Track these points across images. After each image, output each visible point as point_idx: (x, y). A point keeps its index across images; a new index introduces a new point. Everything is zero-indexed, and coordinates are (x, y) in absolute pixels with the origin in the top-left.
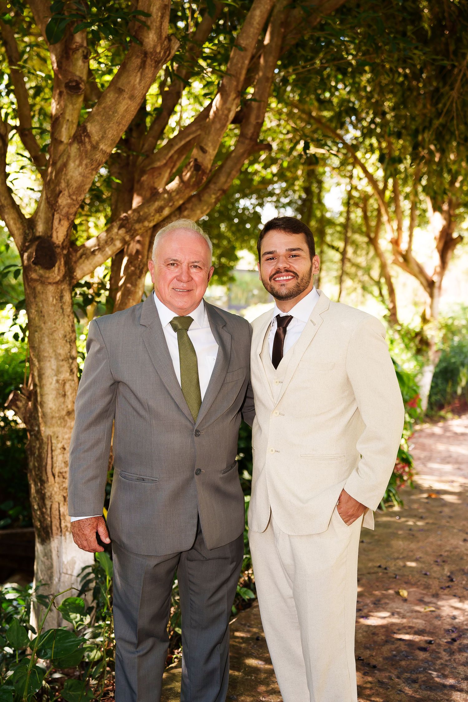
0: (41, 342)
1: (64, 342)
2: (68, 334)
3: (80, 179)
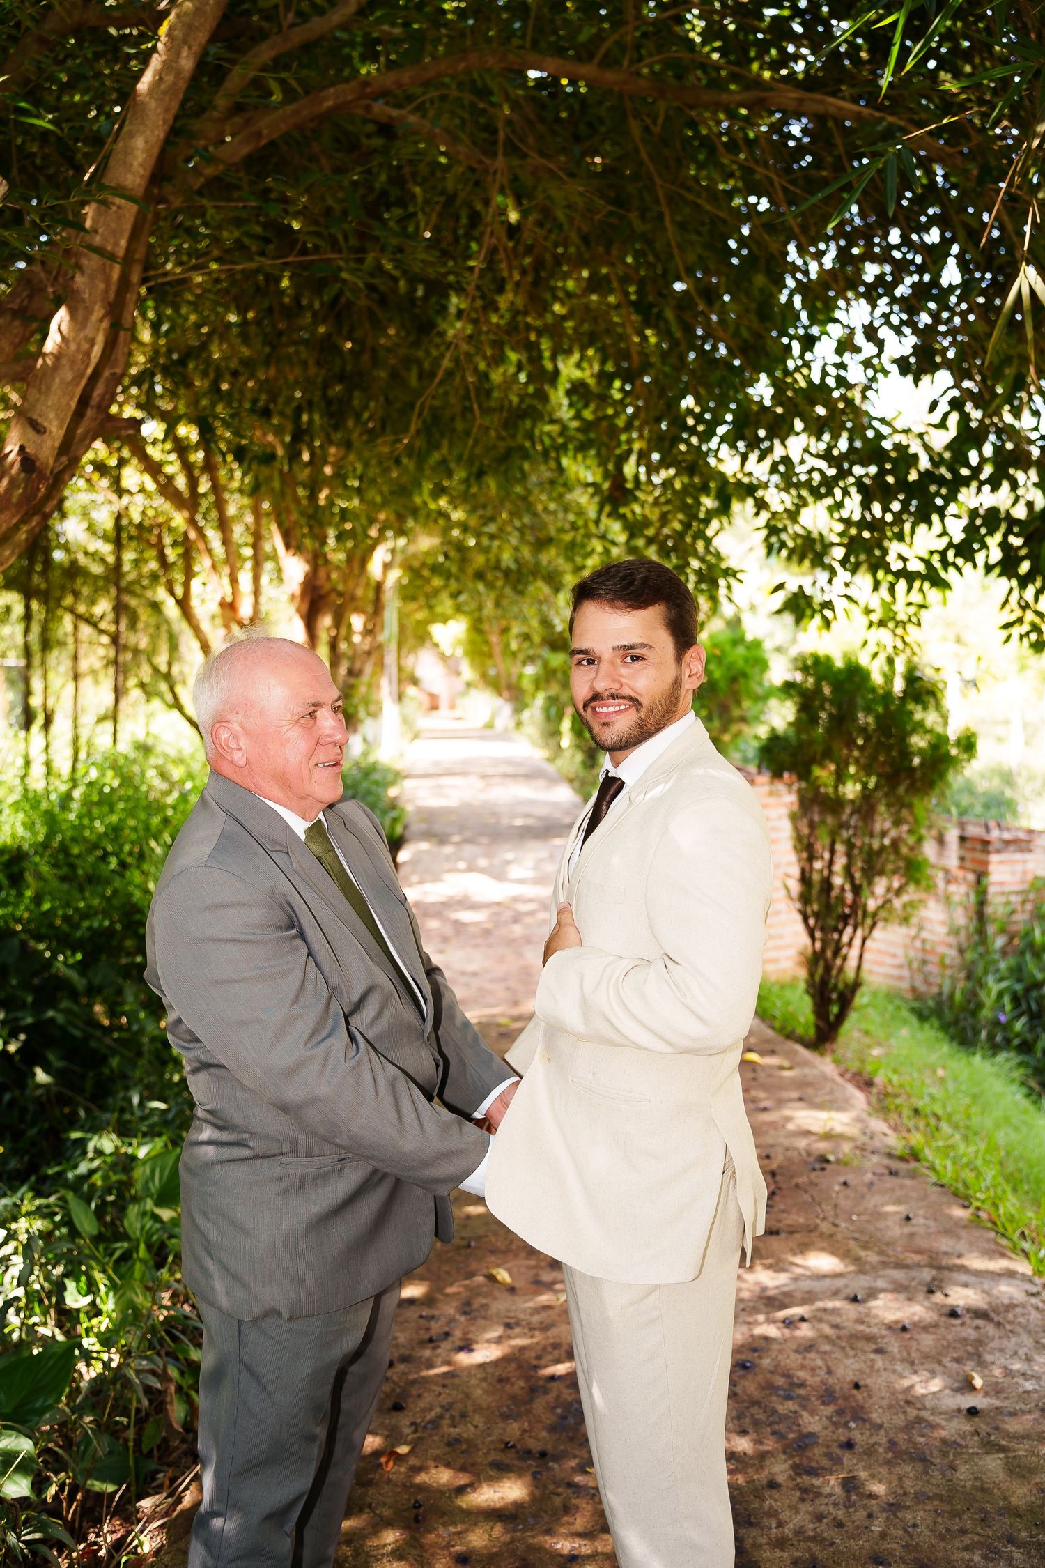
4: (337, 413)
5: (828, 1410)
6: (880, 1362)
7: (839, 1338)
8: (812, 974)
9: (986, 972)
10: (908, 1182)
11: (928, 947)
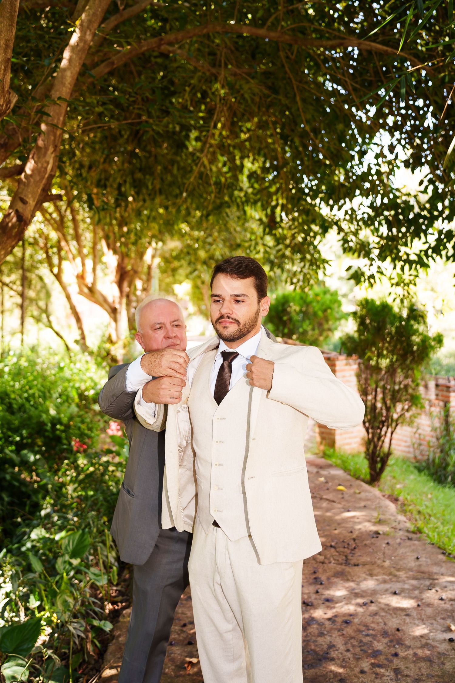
4: (138, 186)
5: (386, 640)
6: (408, 620)
7: (389, 610)
8: (368, 449)
9: (450, 449)
10: (416, 542)
11: (422, 437)
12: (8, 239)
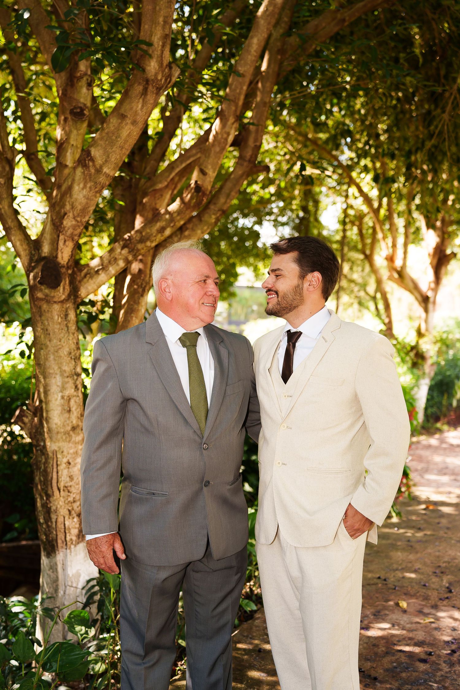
0: (46, 359)
1: (69, 359)
2: (72, 351)
3: (84, 201)
12: (187, 209)
